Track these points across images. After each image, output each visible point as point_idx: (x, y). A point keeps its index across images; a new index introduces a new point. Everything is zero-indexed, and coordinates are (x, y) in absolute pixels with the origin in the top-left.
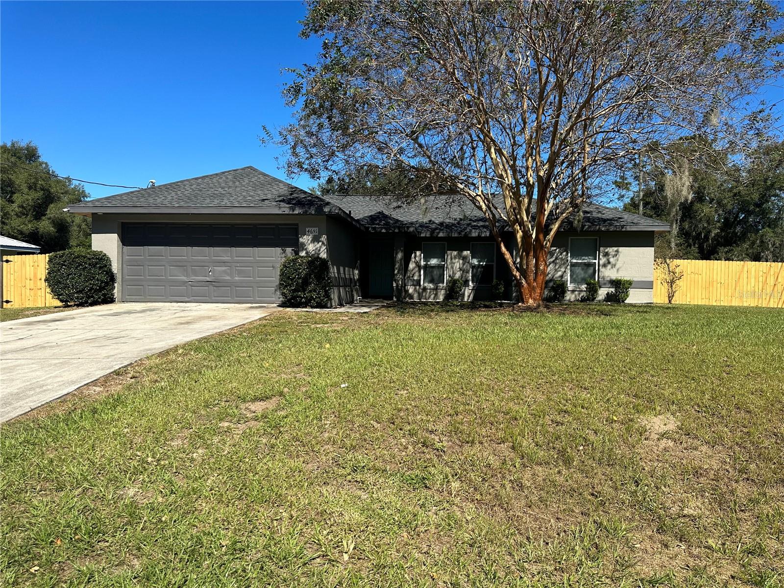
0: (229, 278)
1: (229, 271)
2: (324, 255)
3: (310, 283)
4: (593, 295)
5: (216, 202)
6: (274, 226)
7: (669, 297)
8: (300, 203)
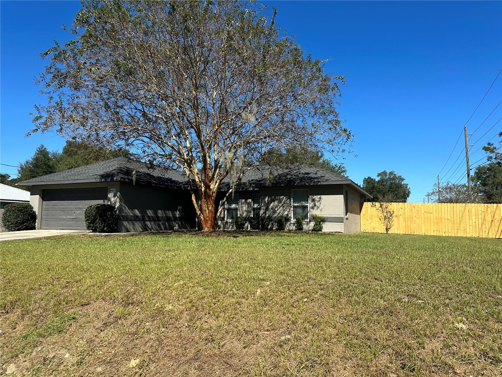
0: (82, 217)
1: (81, 213)
6: (101, 189)
7: (386, 229)
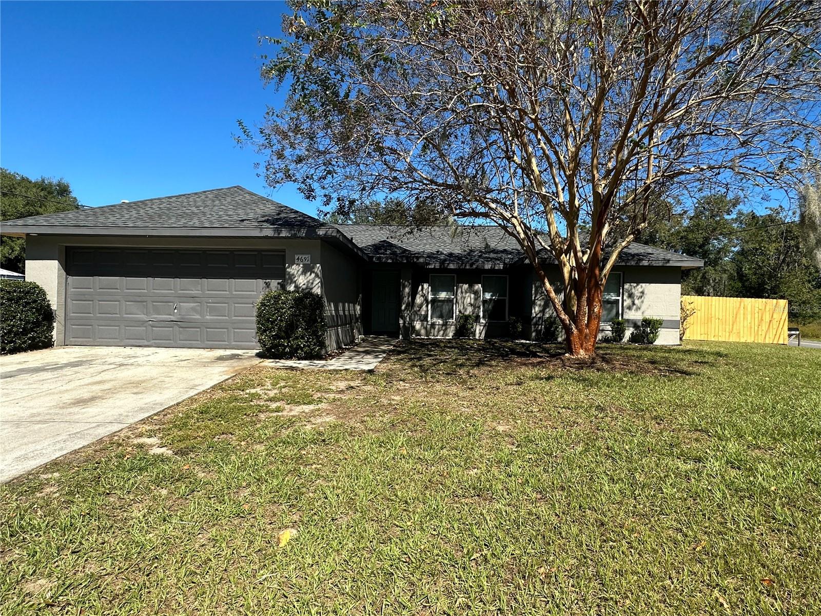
0: (200, 317)
1: (199, 308)
2: (317, 290)
3: (297, 328)
4: (619, 336)
5: (183, 221)
6: (256, 253)
8: (288, 224)
